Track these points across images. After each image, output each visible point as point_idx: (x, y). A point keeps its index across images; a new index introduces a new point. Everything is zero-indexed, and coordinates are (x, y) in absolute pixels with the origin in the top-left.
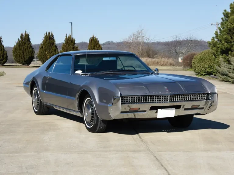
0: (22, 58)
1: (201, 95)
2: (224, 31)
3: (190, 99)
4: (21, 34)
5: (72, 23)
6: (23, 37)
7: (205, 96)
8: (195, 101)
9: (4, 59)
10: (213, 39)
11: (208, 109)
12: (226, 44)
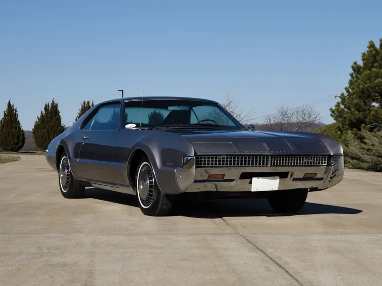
0: (46, 141)
1: (320, 158)
2: (354, 93)
3: (303, 163)
4: (46, 105)
5: (123, 91)
6: (49, 108)
7: (325, 160)
8: (311, 166)
9: (19, 142)
10: (338, 105)
11: (329, 181)
12: (357, 112)
